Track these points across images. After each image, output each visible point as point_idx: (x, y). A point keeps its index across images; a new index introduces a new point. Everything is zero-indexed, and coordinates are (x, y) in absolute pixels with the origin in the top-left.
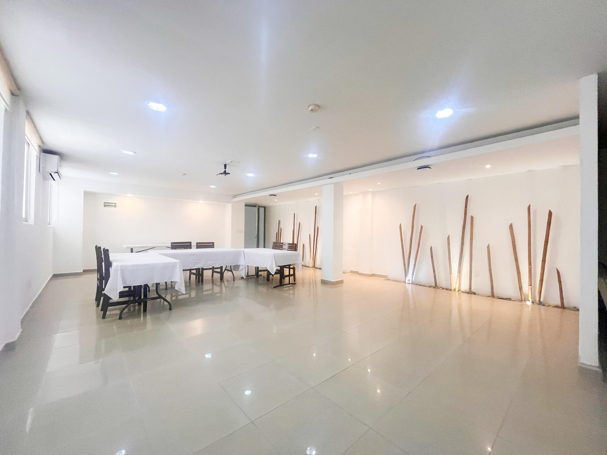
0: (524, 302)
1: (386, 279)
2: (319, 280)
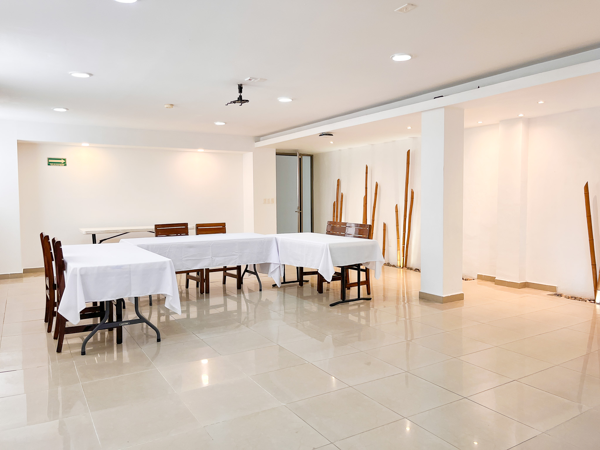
1: (554, 293)
2: (415, 293)
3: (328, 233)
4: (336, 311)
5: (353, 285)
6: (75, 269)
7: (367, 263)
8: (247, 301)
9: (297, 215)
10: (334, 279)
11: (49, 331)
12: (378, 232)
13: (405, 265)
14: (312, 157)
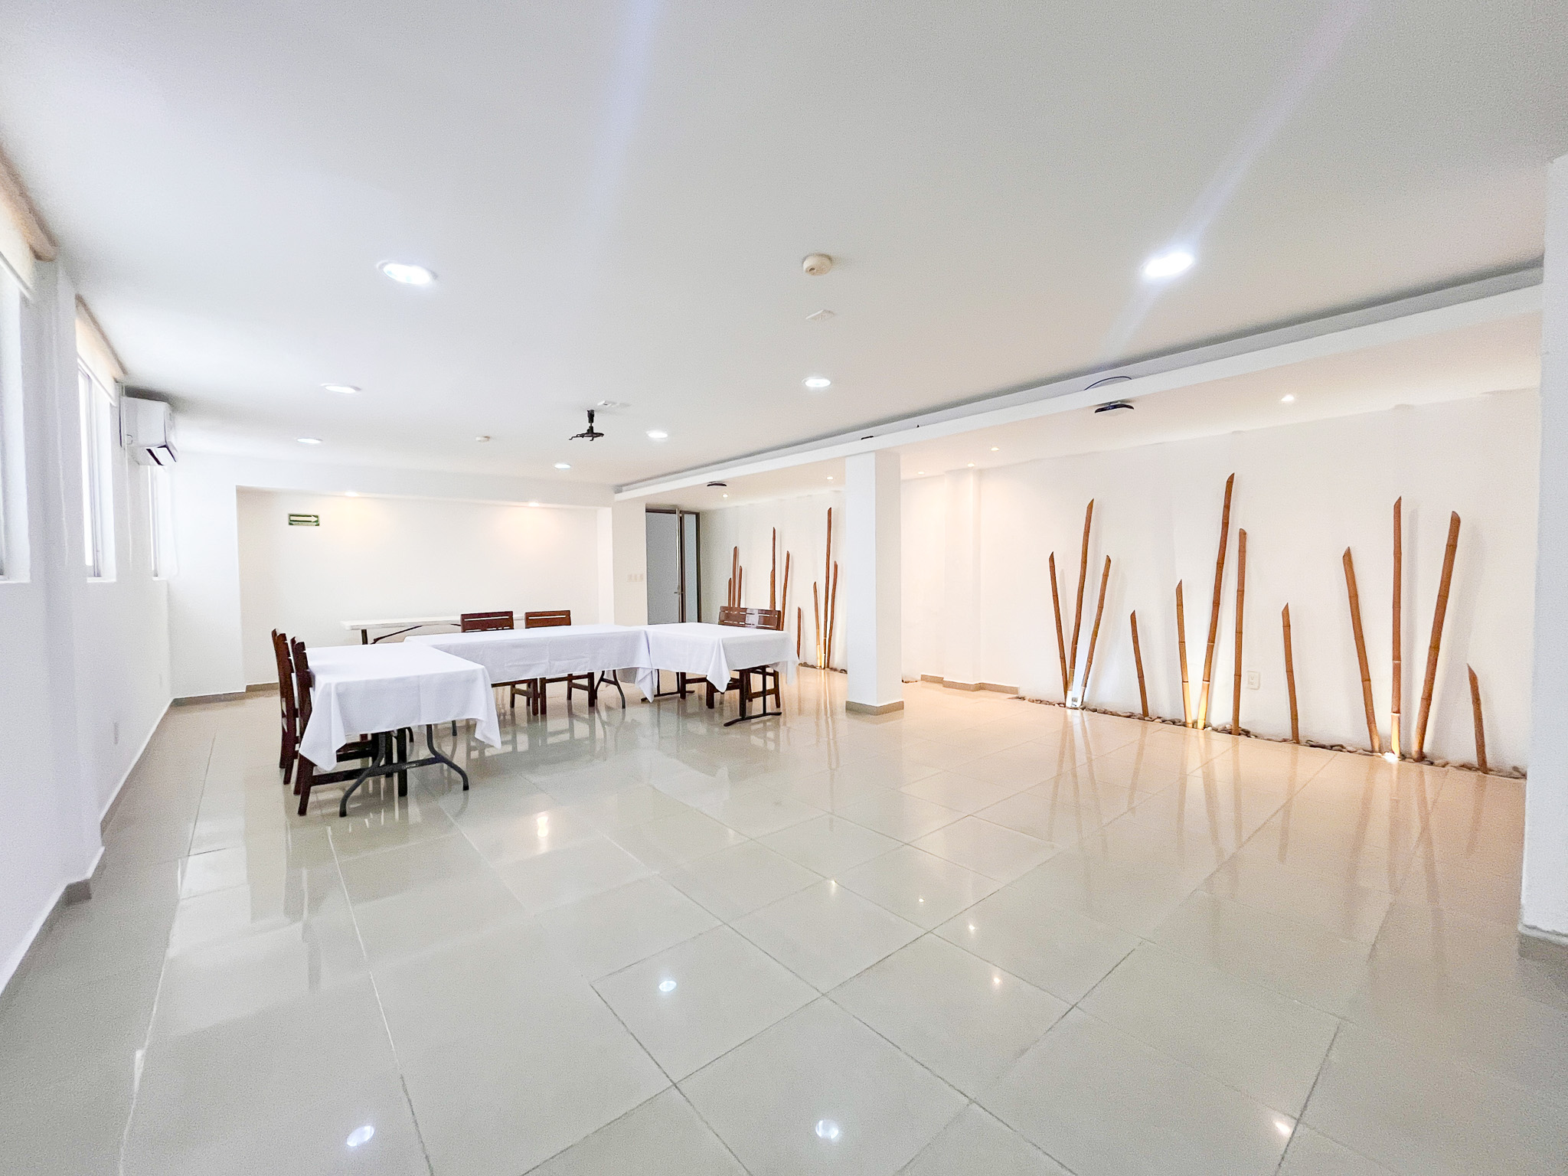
0: (1380, 754)
1: (1015, 696)
2: (840, 704)
3: (722, 623)
4: (734, 733)
5: (757, 695)
6: (328, 685)
7: (776, 664)
8: (603, 723)
9: (678, 597)
10: (730, 687)
11: (287, 781)
12: (790, 620)
13: (828, 666)
14: (697, 515)
